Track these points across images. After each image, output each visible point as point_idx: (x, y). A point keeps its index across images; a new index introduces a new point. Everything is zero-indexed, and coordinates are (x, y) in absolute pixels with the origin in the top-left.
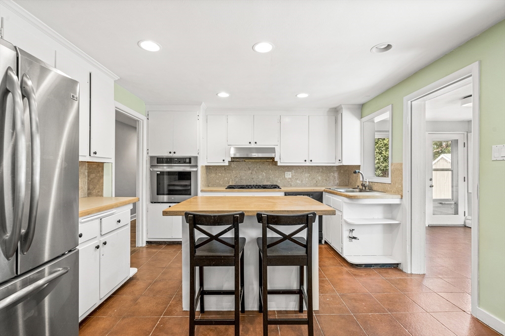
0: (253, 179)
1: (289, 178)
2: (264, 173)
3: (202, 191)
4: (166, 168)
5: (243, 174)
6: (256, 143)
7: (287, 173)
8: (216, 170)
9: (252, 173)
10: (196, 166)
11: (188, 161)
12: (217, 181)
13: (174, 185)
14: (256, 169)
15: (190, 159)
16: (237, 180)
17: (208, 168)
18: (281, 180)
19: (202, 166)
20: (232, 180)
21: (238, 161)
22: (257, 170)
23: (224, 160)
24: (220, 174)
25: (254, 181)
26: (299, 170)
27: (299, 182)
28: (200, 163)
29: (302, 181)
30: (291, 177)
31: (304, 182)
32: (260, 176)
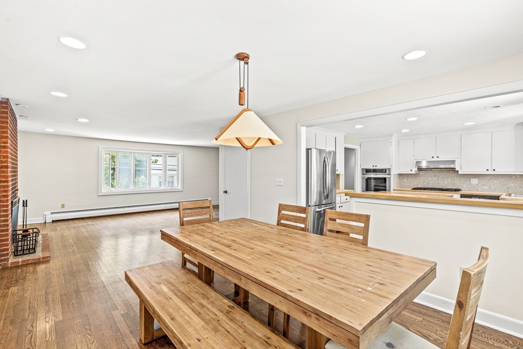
1: (475, 184)
2: (449, 179)
3: (394, 190)
4: (372, 175)
5: (430, 180)
6: (438, 157)
7: (473, 180)
8: (407, 177)
9: (438, 179)
10: (390, 174)
11: (384, 171)
12: (409, 184)
13: (379, 186)
14: (441, 176)
15: (386, 170)
16: (426, 184)
17: (400, 175)
18: (466, 185)
19: (395, 175)
20: (421, 184)
21: (426, 170)
22: (443, 177)
23: (411, 170)
24: (410, 180)
26: (486, 177)
27: (487, 188)
28: (393, 172)
29: (490, 187)
30: (477, 183)
31: (492, 188)
32: (446, 182)
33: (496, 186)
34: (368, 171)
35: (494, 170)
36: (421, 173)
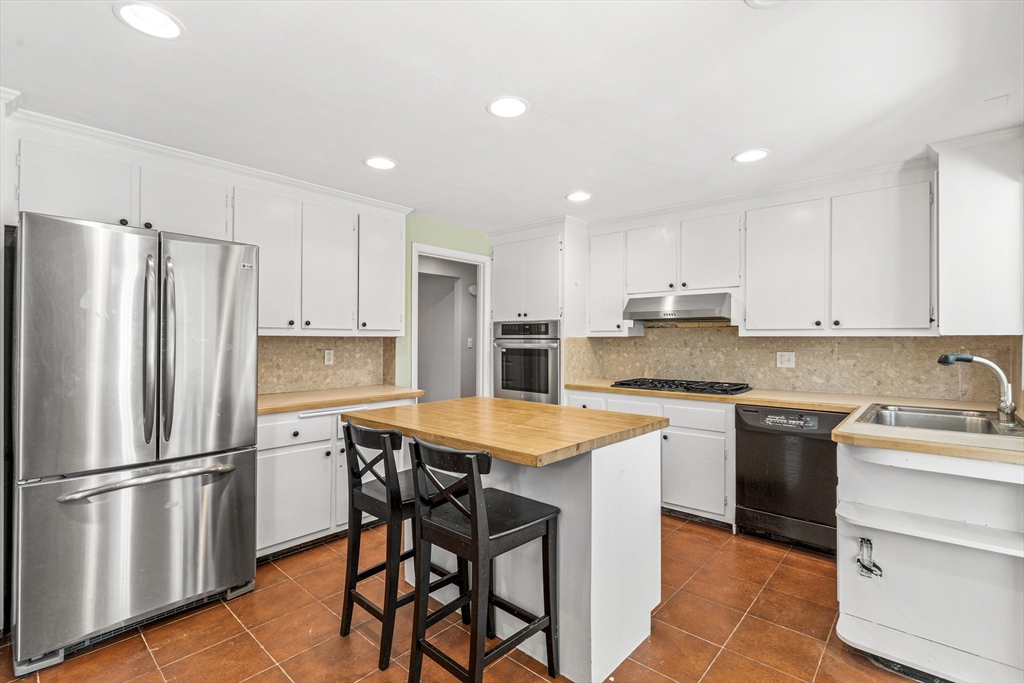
0: (694, 366)
1: (788, 369)
2: (720, 355)
3: (567, 387)
5: (672, 355)
6: (684, 285)
7: (782, 356)
8: (619, 345)
9: (691, 355)
10: (557, 339)
11: (543, 329)
12: (621, 369)
14: (700, 344)
15: (547, 325)
16: (660, 368)
18: (765, 372)
19: (571, 339)
20: (650, 368)
21: (662, 327)
22: (703, 346)
23: (618, 327)
24: (626, 355)
25: (696, 373)
26: (818, 347)
27: (820, 381)
28: (565, 333)
29: (828, 379)
30: (794, 366)
31: (833, 382)
32: (711, 362)
33: (845, 374)
34: (508, 329)
35: (837, 323)
36: (652, 335)
